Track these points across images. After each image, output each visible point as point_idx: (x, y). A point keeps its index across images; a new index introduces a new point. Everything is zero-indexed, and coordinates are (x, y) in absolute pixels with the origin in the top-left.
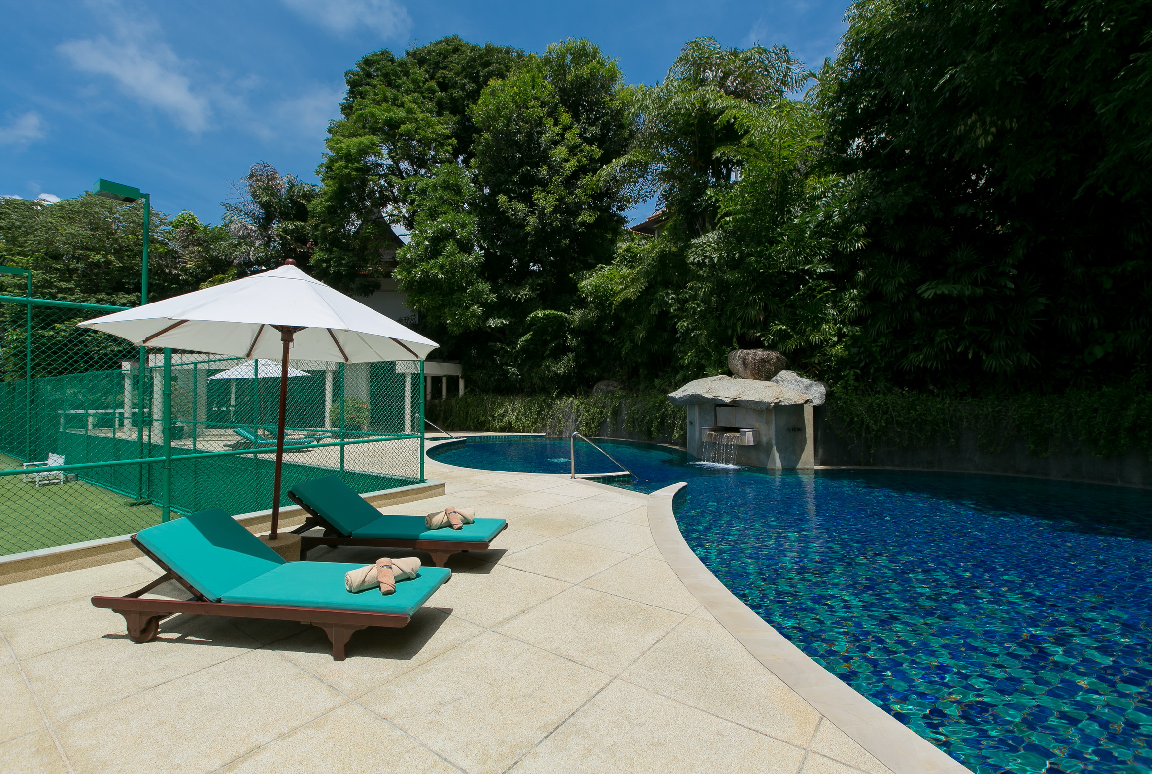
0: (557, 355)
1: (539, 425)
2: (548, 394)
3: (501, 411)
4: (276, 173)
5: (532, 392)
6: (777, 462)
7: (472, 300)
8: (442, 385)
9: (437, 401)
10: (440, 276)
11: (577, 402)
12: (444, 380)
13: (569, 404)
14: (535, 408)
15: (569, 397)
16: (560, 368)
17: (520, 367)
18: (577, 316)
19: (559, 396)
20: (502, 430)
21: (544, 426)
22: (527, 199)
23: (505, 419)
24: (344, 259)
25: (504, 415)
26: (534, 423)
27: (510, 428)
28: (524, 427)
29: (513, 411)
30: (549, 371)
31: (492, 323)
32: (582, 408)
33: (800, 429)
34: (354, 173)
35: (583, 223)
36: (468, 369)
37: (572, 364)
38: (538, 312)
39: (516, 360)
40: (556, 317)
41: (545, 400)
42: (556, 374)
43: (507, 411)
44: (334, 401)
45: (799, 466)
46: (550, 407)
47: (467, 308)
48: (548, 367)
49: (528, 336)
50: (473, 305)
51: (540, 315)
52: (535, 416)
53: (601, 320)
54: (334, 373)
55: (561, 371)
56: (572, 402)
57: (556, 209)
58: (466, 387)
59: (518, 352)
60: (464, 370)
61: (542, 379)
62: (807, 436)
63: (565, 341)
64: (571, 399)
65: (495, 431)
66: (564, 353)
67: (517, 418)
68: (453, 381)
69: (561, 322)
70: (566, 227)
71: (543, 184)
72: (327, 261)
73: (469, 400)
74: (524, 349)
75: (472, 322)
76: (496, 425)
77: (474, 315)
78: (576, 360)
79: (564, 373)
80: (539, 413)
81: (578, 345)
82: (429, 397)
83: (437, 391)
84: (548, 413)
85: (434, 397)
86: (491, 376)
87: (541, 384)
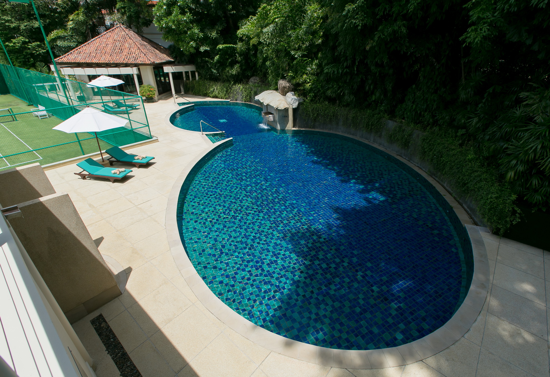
0: (232, 65)
1: (227, 96)
2: (230, 83)
3: (212, 89)
5: (224, 81)
6: (279, 127)
8: (189, 74)
9: (188, 82)
10: (173, 27)
12: (190, 73)
13: (239, 87)
14: (225, 89)
15: (238, 84)
16: (235, 71)
17: (217, 70)
18: (239, 46)
19: (235, 84)
20: (213, 97)
21: (229, 97)
23: (214, 93)
26: (225, 95)
27: (216, 97)
28: (221, 97)
29: (217, 89)
30: (229, 73)
31: (202, 49)
32: (244, 89)
33: (287, 116)
36: (199, 67)
37: (239, 70)
38: (220, 45)
39: (215, 67)
40: (230, 47)
41: (229, 85)
42: (232, 74)
43: (214, 90)
45: (286, 129)
46: (231, 88)
47: (189, 43)
48: (228, 71)
49: (218, 56)
50: (191, 41)
52: (225, 92)
54: (137, 76)
55: (234, 73)
56: (240, 86)
58: (199, 76)
59: (216, 63)
60: (197, 68)
61: (227, 76)
62: (290, 118)
63: (236, 58)
65: (211, 98)
66: (235, 64)
67: (218, 93)
68: (193, 73)
69: (233, 49)
73: (200, 83)
74: (218, 61)
75: (192, 50)
76: (211, 95)
77: (192, 46)
78: (241, 66)
79: (236, 74)
80: (227, 91)
81: (241, 61)
82: (185, 79)
83: (187, 77)
84: (230, 91)
85: (187, 79)
86: (207, 73)
87: (226, 78)
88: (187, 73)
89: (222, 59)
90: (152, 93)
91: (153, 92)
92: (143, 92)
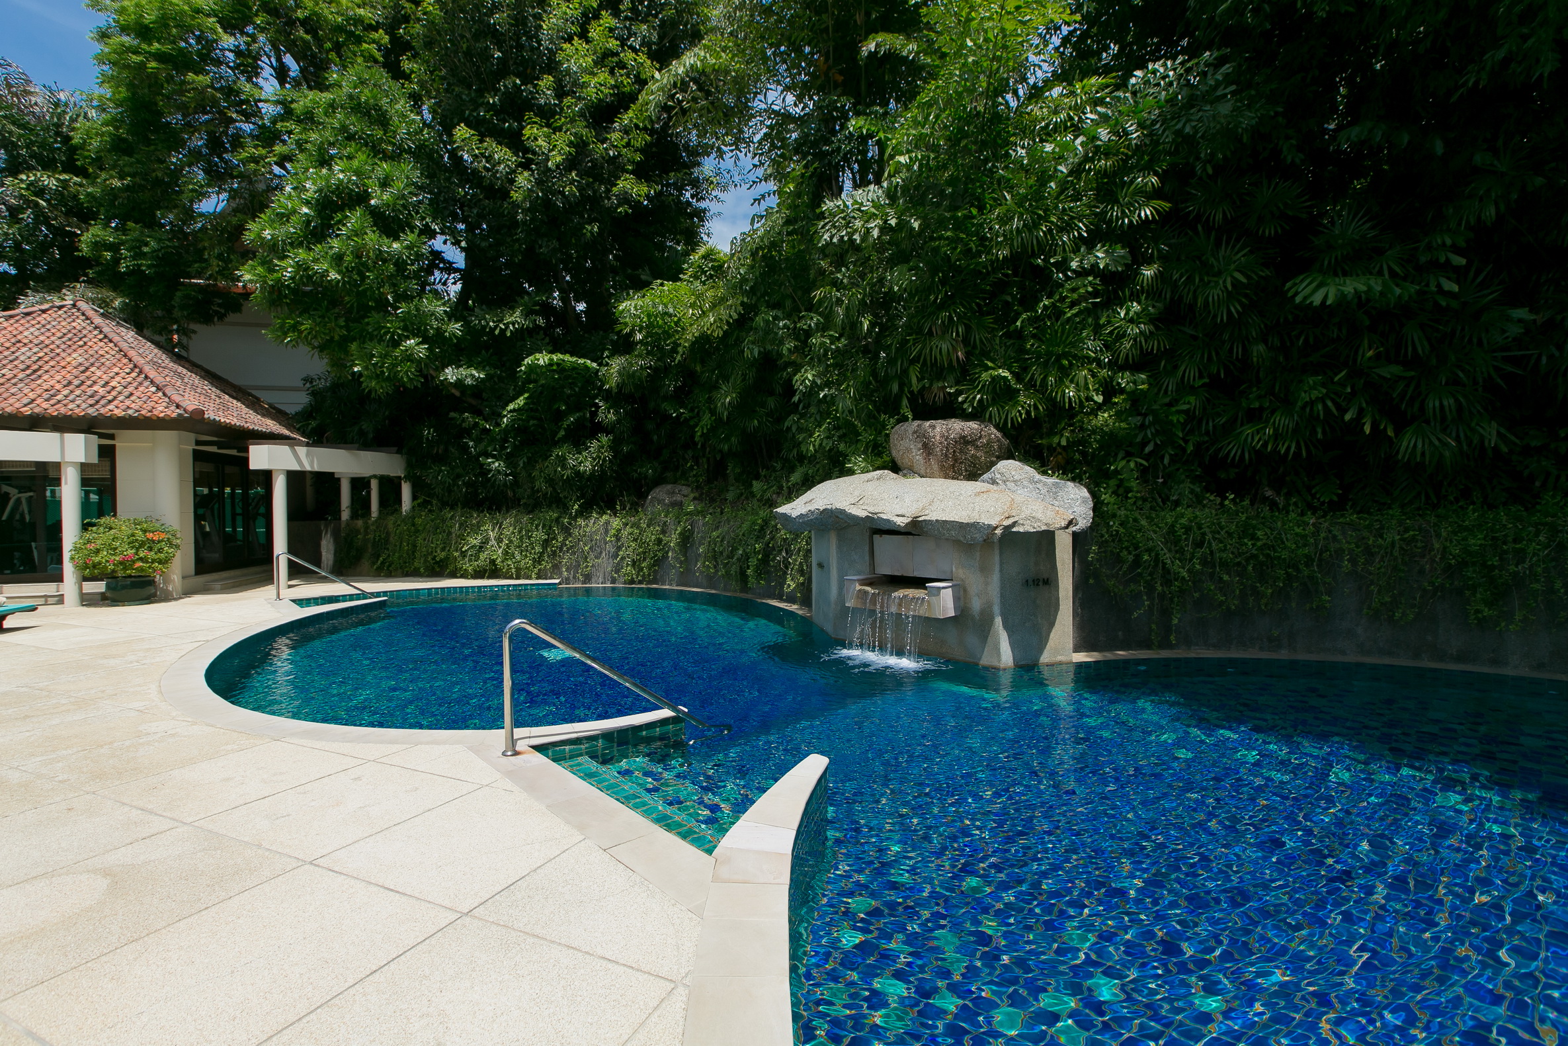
0: (579, 437)
1: (546, 565)
2: (564, 507)
3: (474, 541)
4: (28, 82)
5: (534, 506)
6: (1005, 654)
7: (405, 329)
8: (369, 493)
9: (360, 523)
10: (333, 275)
11: (616, 523)
12: (374, 484)
13: (602, 526)
14: (539, 535)
15: (602, 513)
16: (585, 461)
17: (510, 460)
18: (614, 369)
19: (584, 512)
20: (479, 574)
21: (556, 567)
22: (514, 141)
23: (483, 556)
24: (147, 244)
25: (481, 548)
26: (538, 561)
27: (493, 572)
28: (518, 570)
29: (500, 540)
30: (564, 467)
31: (451, 374)
32: (625, 533)
33: (1048, 582)
34: (153, 64)
35: (625, 198)
36: (417, 461)
37: (608, 455)
38: (538, 356)
39: (503, 448)
40: (575, 368)
41: (557, 520)
42: (578, 473)
43: (486, 541)
44: (85, 527)
45: (1045, 658)
46: (567, 531)
47: (396, 344)
48: (562, 461)
49: (521, 401)
50: (408, 338)
51: (541, 362)
52: (538, 549)
53: (658, 374)
54: (84, 467)
55: (587, 466)
56: (607, 523)
57: (571, 163)
58: (414, 498)
59: (506, 431)
60: (410, 466)
61: (550, 481)
62: (1062, 594)
63: (594, 414)
64: (605, 517)
65: (464, 576)
66: (593, 435)
67: (506, 553)
68: (390, 487)
69: (590, 379)
70: (590, 203)
71: (547, 115)
72: (114, 248)
73: (418, 521)
74: (517, 429)
75: (407, 372)
76: (467, 566)
77: (409, 357)
78: (615, 447)
79: (593, 470)
80: (546, 544)
81: (619, 421)
82: (345, 515)
83: (361, 505)
84: (563, 544)
85: (354, 515)
86: (458, 476)
87: (550, 490)
88: (359, 484)
89: (533, 418)
90: (151, 555)
91: (160, 551)
92: (98, 551)
